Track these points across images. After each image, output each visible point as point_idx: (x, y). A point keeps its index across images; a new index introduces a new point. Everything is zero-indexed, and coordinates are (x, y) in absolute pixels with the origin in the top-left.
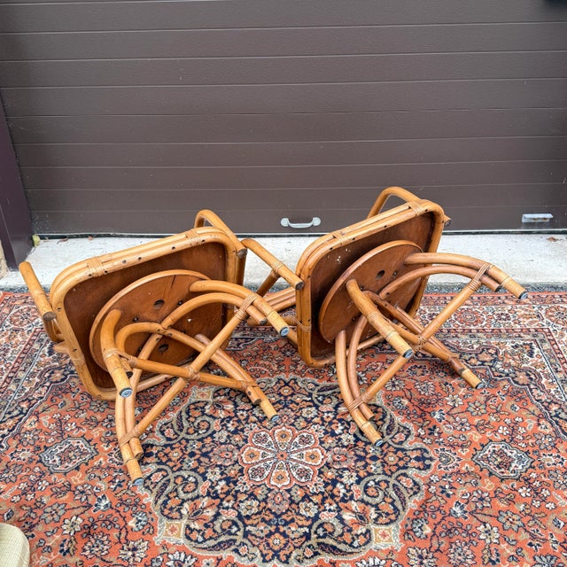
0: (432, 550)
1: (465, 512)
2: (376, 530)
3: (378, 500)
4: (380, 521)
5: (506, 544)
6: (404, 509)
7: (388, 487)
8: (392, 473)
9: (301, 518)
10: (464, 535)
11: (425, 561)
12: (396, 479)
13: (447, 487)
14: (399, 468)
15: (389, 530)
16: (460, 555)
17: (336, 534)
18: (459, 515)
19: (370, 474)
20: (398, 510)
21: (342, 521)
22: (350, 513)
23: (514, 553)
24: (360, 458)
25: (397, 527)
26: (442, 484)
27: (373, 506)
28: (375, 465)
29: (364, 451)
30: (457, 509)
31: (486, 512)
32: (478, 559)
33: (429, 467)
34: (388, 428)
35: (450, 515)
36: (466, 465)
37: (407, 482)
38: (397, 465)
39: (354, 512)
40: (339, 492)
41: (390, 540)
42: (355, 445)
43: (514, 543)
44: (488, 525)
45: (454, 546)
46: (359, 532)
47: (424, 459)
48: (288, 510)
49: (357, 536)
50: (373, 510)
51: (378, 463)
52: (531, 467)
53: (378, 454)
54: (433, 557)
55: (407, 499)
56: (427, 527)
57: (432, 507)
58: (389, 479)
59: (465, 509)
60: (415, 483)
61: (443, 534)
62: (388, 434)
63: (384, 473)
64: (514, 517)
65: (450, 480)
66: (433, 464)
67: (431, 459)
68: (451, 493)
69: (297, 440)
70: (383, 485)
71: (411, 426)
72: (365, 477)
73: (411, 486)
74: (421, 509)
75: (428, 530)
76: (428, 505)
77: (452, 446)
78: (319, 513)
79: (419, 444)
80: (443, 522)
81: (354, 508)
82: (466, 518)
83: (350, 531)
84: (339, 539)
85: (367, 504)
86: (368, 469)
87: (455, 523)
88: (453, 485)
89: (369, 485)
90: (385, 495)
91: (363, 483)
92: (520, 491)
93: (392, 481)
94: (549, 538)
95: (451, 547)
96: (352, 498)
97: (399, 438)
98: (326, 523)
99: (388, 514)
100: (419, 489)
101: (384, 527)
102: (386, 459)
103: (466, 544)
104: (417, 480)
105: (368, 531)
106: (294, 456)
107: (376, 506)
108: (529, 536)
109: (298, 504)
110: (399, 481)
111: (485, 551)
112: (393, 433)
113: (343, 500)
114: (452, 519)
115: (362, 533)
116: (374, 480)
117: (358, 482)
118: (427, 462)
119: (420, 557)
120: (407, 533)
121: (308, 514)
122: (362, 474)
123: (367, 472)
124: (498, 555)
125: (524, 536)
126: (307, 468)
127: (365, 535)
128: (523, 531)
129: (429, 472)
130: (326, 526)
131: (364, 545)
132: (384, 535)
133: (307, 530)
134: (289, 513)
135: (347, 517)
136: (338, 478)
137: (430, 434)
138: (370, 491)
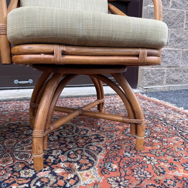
0: (122, 176)
1: (132, 154)
2: (81, 174)
3: (78, 159)
4: (82, 168)
5: (163, 163)
6: (96, 160)
7: (83, 152)
8: (83, 146)
9: (22, 179)
10: (138, 164)
11: (121, 183)
12: (86, 147)
13: (116, 146)
14: (87, 143)
15: (90, 172)
16: (141, 174)
17: (51, 183)
18: (129, 156)
19: (69, 149)
20: (93, 161)
21: (54, 174)
22: (60, 169)
23: (170, 166)
24: (62, 144)
25: (95, 169)
26: (113, 145)
27: (75, 162)
28: (72, 145)
29: (64, 140)
30: (127, 154)
31: (143, 152)
32: (153, 174)
33: (103, 140)
34: (76, 131)
35: (124, 157)
36: (121, 137)
37: (93, 148)
38: (85, 142)
39: (63, 168)
40: (51, 160)
41: (93, 177)
42: (58, 140)
43: (166, 161)
44: (147, 157)
45: (135, 171)
46: (69, 178)
47: (99, 138)
48: (11, 177)
49: (68, 180)
50: (76, 164)
51: (74, 144)
52: (151, 133)
53: (73, 141)
54: (125, 180)
55: (96, 155)
56: (114, 165)
57: (113, 156)
58: (82, 149)
59: (131, 152)
60: (98, 148)
61: (125, 166)
62: (76, 133)
63: (78, 147)
64: (158, 151)
65: (116, 143)
66: (104, 139)
67: (103, 137)
68: (119, 148)
69: (20, 143)
70: (79, 152)
71: (88, 128)
72: (67, 151)
73: (96, 149)
74: (106, 158)
75: (115, 167)
76: (110, 155)
77: (110, 131)
78: (36, 173)
79: (94, 133)
80: (122, 161)
81: (62, 166)
82: (134, 156)
83: (62, 178)
84: (55, 185)
85: (71, 162)
86: (68, 147)
87: (129, 160)
88: (119, 145)
89: (70, 153)
90: (82, 156)
91: (66, 153)
92: (153, 141)
93: (84, 149)
94: (182, 155)
95: (134, 172)
96: (60, 161)
97: (82, 133)
98: (43, 178)
99: (86, 164)
100: (101, 149)
101: (86, 171)
102: (78, 141)
103: (141, 168)
104: (99, 146)
105: (76, 176)
106: (17, 150)
107: (78, 162)
108: (171, 157)
109: (19, 172)
110: (89, 148)
111: (154, 169)
112: (79, 132)
113: (54, 163)
114: (126, 158)
115: (71, 178)
116: (73, 151)
117: (63, 153)
118: (101, 139)
119: (117, 181)
120: (103, 171)
121: (28, 176)
122: (64, 150)
123: (68, 148)
124: (163, 169)
125: (169, 158)
126: (26, 153)
127: (74, 178)
128: (167, 156)
129: (104, 142)
130: (42, 180)
131: (74, 184)
132: (87, 175)
133: (27, 186)
134: (11, 179)
135: (58, 171)
136: (49, 154)
137: (98, 129)
138: (72, 156)
